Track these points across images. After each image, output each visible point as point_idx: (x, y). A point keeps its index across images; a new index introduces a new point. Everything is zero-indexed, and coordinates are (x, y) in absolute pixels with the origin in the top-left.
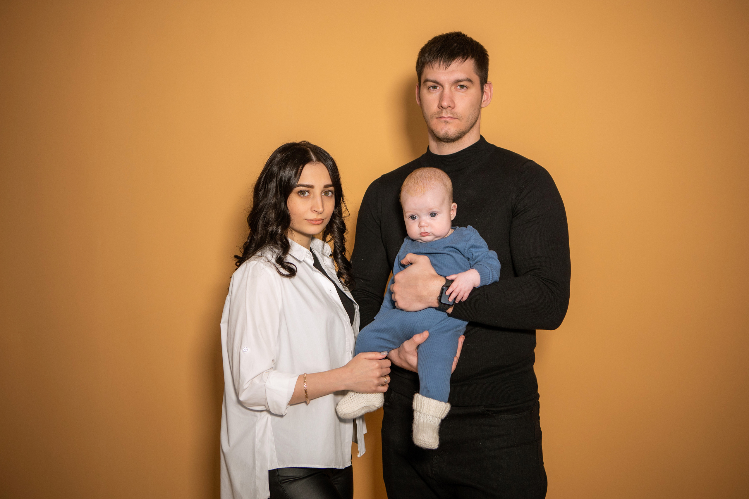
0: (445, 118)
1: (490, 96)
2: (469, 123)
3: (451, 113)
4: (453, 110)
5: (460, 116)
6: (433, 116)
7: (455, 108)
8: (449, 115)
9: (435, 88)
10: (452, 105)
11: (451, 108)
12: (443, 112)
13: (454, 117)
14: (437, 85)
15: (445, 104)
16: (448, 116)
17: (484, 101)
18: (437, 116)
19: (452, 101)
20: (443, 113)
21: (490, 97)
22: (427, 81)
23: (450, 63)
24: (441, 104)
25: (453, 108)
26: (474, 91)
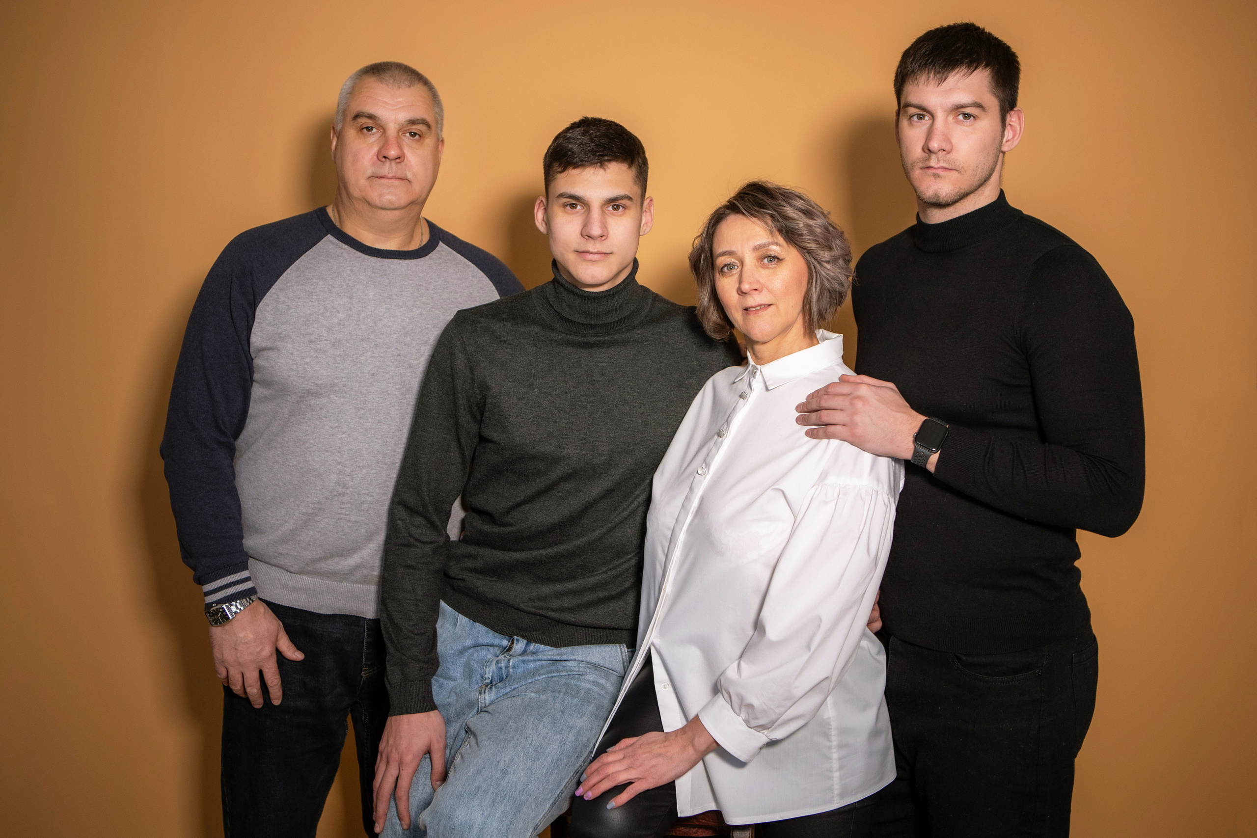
0: (935, 168)
1: (1018, 132)
2: (977, 179)
3: (945, 161)
4: (948, 156)
5: (961, 166)
6: (915, 164)
7: (953, 152)
8: (942, 164)
9: (921, 117)
10: (947, 148)
11: (945, 152)
12: (931, 159)
13: (950, 167)
14: (924, 113)
15: (934, 145)
16: (939, 166)
17: (1007, 141)
18: (921, 165)
19: (948, 140)
20: (932, 161)
21: (1018, 135)
22: (908, 105)
23: (946, 73)
24: (928, 146)
25: (949, 153)
26: (987, 123)
